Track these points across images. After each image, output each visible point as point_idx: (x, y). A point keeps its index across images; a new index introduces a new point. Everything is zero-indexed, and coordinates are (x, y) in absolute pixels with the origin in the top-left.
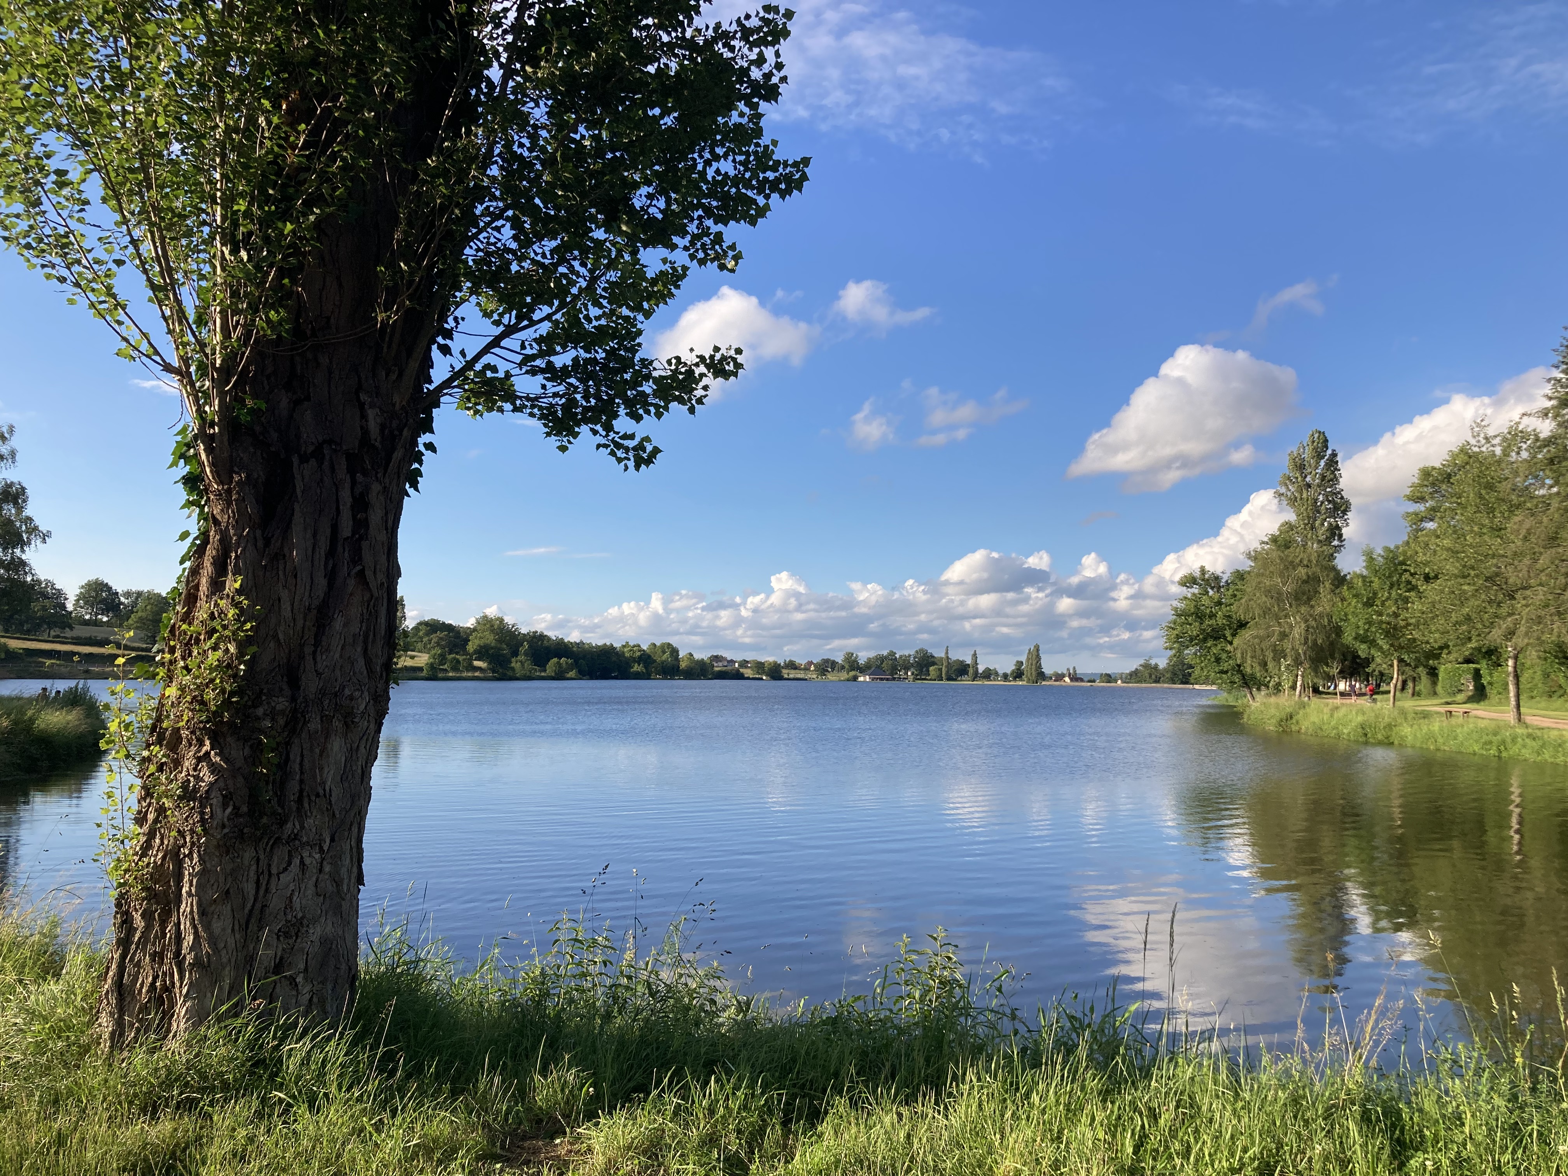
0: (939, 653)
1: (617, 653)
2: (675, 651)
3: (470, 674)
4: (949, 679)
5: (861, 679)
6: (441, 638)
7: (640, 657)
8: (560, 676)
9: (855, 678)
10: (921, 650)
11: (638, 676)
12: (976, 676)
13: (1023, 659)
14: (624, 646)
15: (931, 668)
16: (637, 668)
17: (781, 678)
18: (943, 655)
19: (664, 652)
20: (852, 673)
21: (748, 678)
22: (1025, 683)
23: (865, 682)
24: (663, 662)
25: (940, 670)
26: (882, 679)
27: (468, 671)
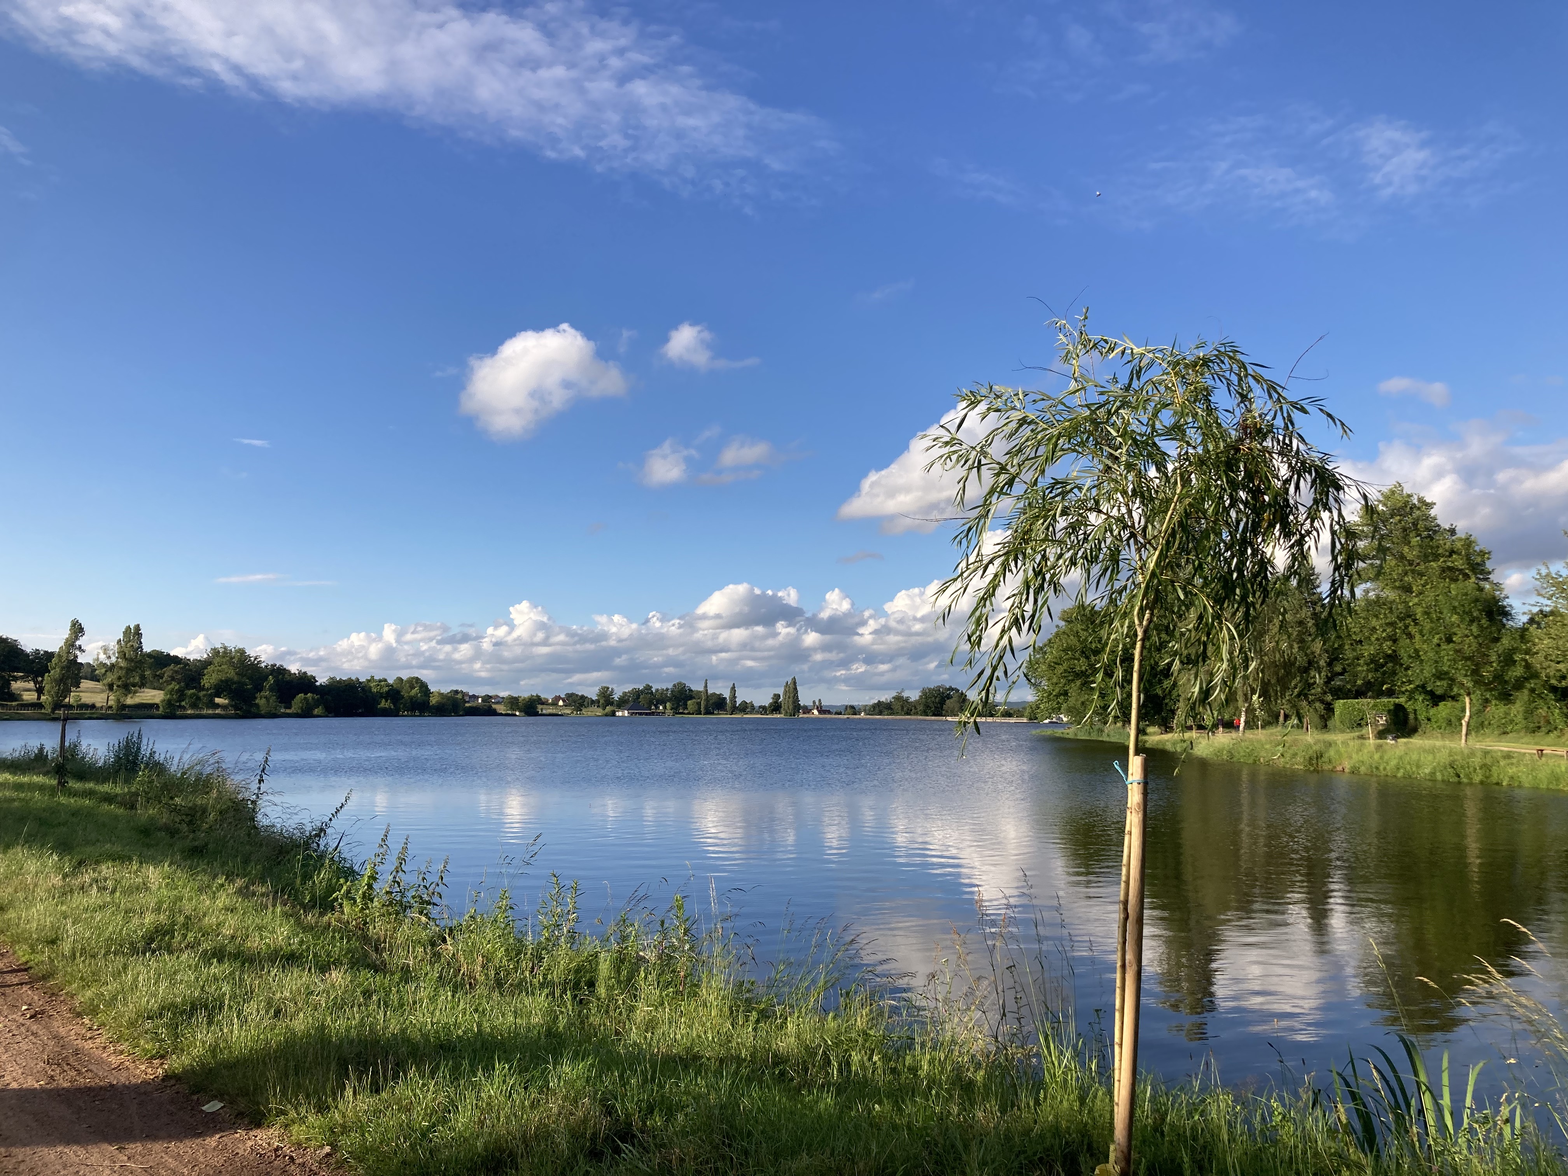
0: (697, 687)
1: (363, 689)
2: (424, 687)
3: (210, 712)
4: (708, 712)
5: (619, 714)
6: (176, 672)
7: (388, 693)
8: (306, 713)
9: (613, 714)
10: (679, 683)
11: (385, 713)
12: (735, 709)
13: (781, 691)
14: (369, 681)
15: (689, 702)
16: (384, 704)
17: (536, 714)
18: (701, 688)
19: (412, 687)
20: (609, 709)
21: (501, 715)
22: (782, 716)
23: (623, 716)
24: (411, 698)
25: (699, 704)
26: (640, 714)
27: (208, 708)
